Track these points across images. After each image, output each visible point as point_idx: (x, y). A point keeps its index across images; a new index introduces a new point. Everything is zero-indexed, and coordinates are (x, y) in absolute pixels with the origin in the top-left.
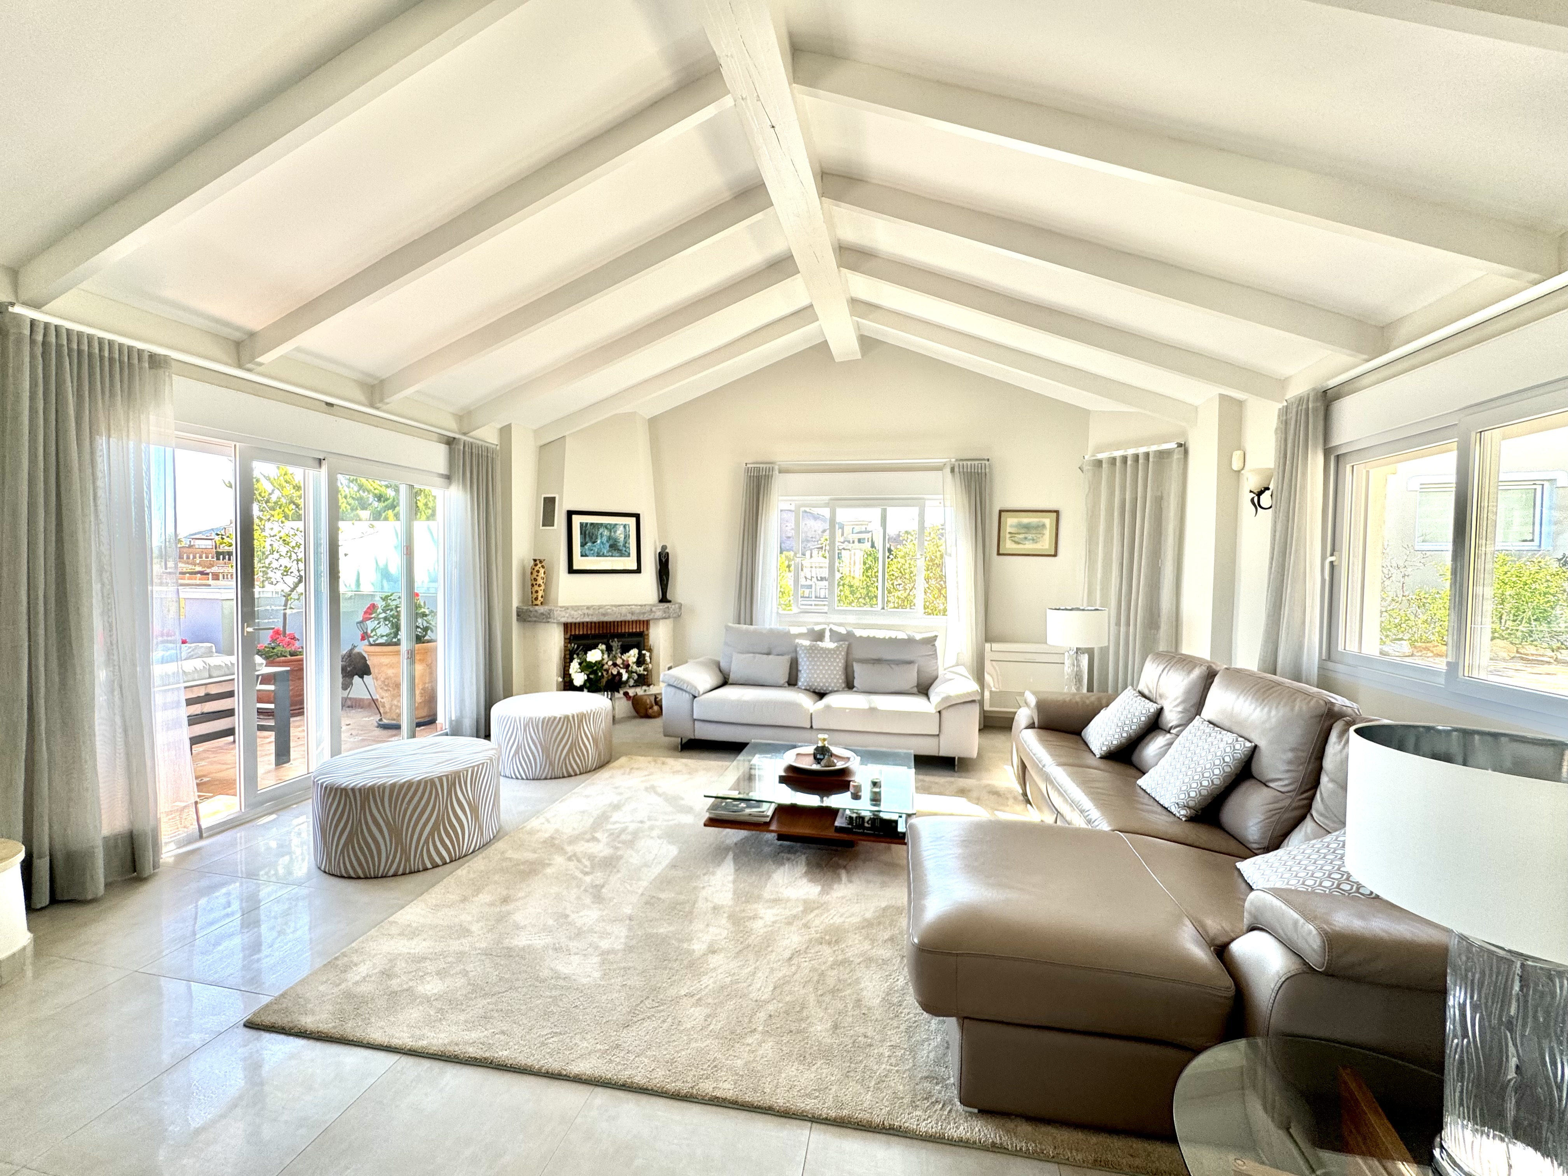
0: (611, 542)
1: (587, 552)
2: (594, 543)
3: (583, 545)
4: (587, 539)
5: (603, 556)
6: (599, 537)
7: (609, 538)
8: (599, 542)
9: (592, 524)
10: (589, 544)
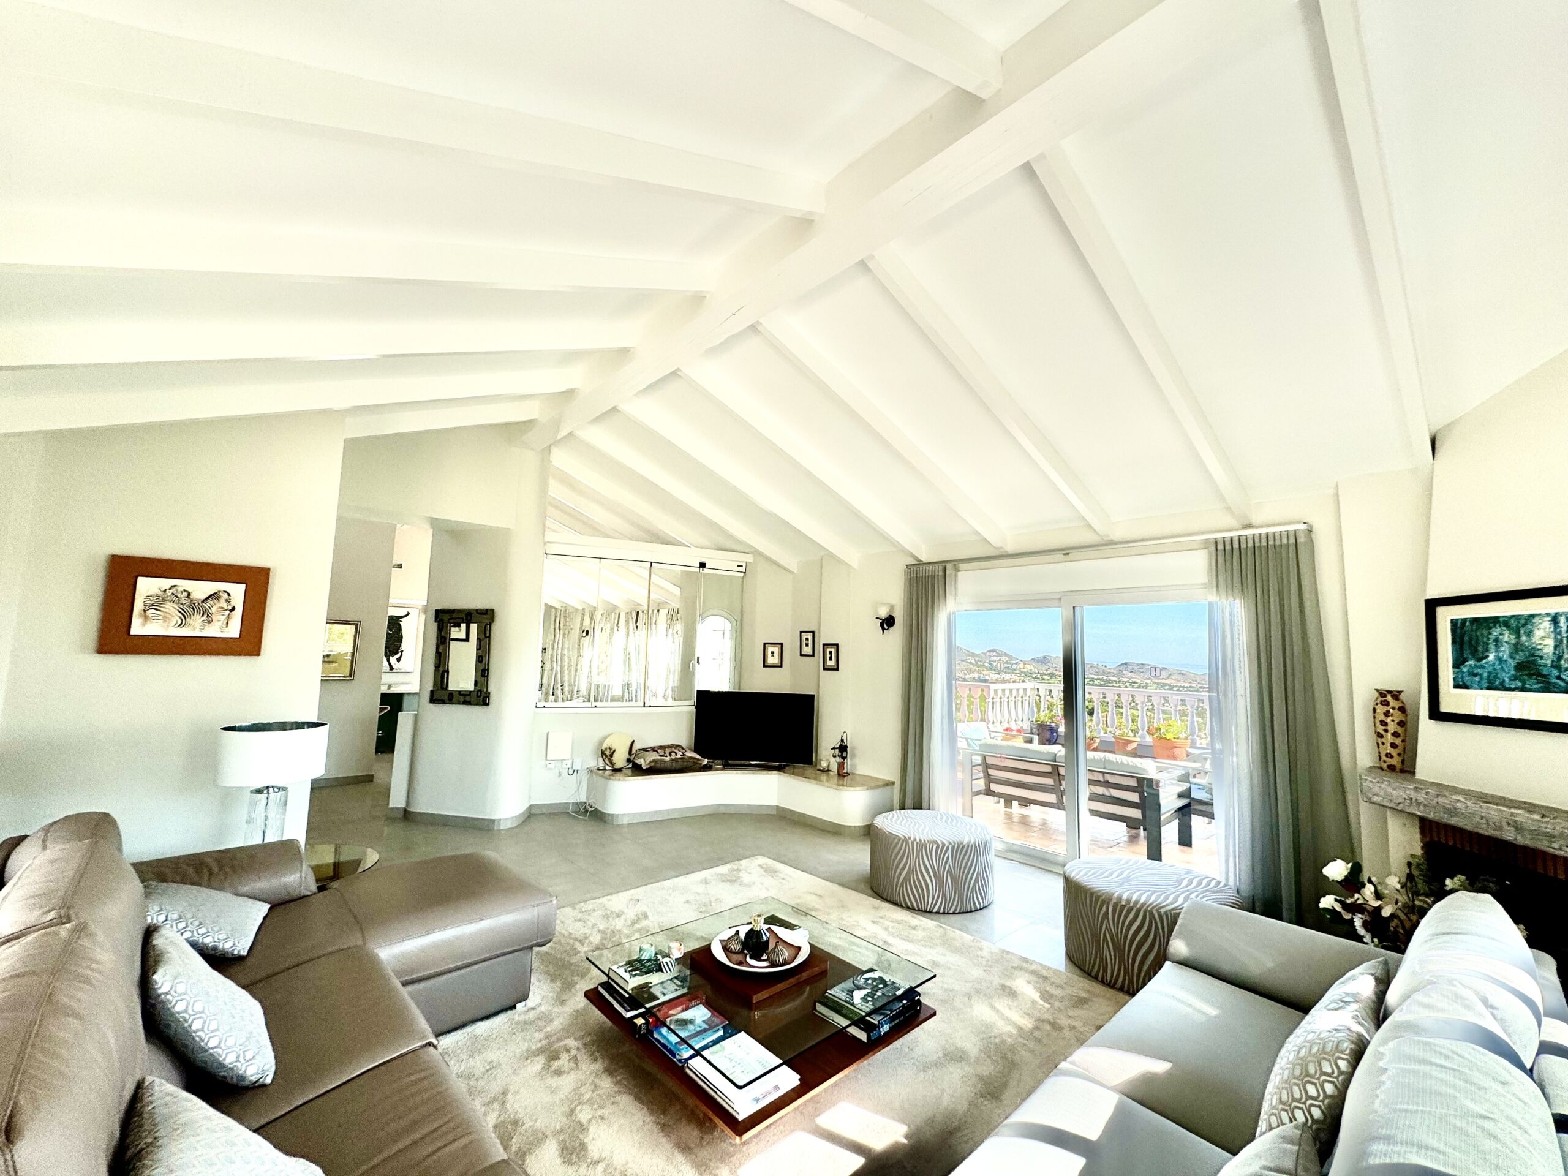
0: (1520, 657)
1: (1467, 679)
2: (1480, 659)
3: (1457, 664)
4: (1467, 653)
5: (1503, 687)
6: (1492, 646)
7: (1517, 647)
8: (1492, 657)
9: (1475, 620)
10: (1471, 663)
